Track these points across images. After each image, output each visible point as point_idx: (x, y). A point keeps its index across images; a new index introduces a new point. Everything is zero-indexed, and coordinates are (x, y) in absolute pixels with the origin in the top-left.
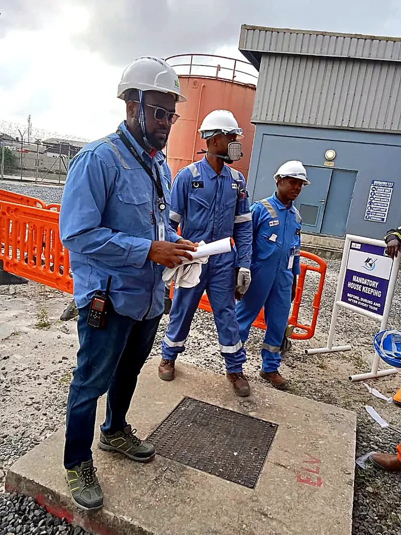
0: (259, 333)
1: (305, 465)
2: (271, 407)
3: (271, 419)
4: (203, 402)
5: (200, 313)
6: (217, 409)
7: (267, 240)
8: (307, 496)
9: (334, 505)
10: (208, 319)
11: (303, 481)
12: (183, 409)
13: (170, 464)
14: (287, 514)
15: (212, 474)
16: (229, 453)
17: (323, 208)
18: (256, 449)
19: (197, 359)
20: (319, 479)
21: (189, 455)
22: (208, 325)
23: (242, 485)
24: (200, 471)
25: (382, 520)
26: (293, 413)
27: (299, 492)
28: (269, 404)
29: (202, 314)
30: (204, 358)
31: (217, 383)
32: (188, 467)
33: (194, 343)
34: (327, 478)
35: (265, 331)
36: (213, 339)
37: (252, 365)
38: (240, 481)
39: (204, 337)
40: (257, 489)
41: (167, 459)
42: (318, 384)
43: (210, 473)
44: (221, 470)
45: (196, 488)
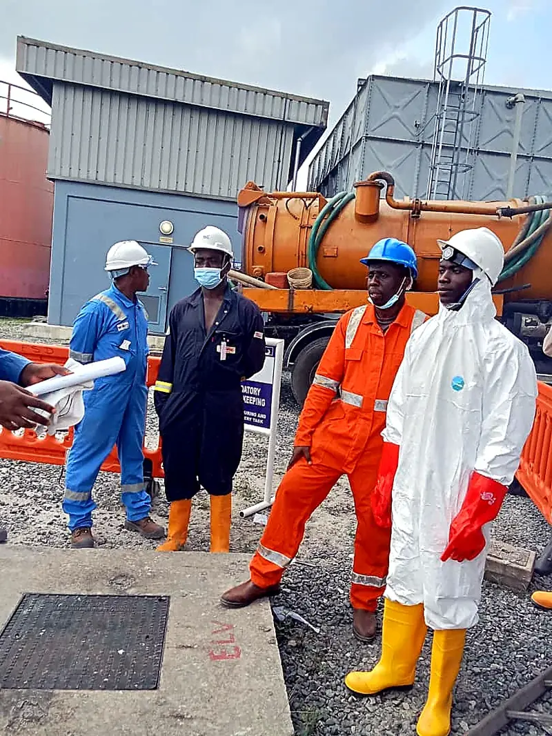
0: (112, 479)
1: (216, 637)
2: (154, 575)
3: (159, 591)
4: (56, 595)
5: (12, 466)
6: (79, 599)
7: (117, 349)
8: (227, 674)
9: (260, 675)
10: (28, 473)
11: (218, 657)
12: (25, 612)
13: (27, 696)
14: (208, 706)
15: (94, 690)
16: (112, 653)
17: (164, 298)
18: (148, 637)
19: (25, 536)
20: (236, 649)
21: (54, 675)
22: (31, 482)
23: (140, 689)
24: (75, 691)
25: (313, 675)
26: (185, 575)
27: (216, 673)
28: (151, 572)
29: (17, 468)
30: (36, 532)
31: (69, 562)
32: (57, 691)
33: (13, 513)
34: (245, 644)
35: (119, 474)
36: (45, 501)
37: (112, 526)
38: (136, 686)
39: (29, 501)
40: (162, 688)
41: (19, 690)
42: (204, 531)
43: (91, 689)
44: (107, 679)
45: (77, 716)
